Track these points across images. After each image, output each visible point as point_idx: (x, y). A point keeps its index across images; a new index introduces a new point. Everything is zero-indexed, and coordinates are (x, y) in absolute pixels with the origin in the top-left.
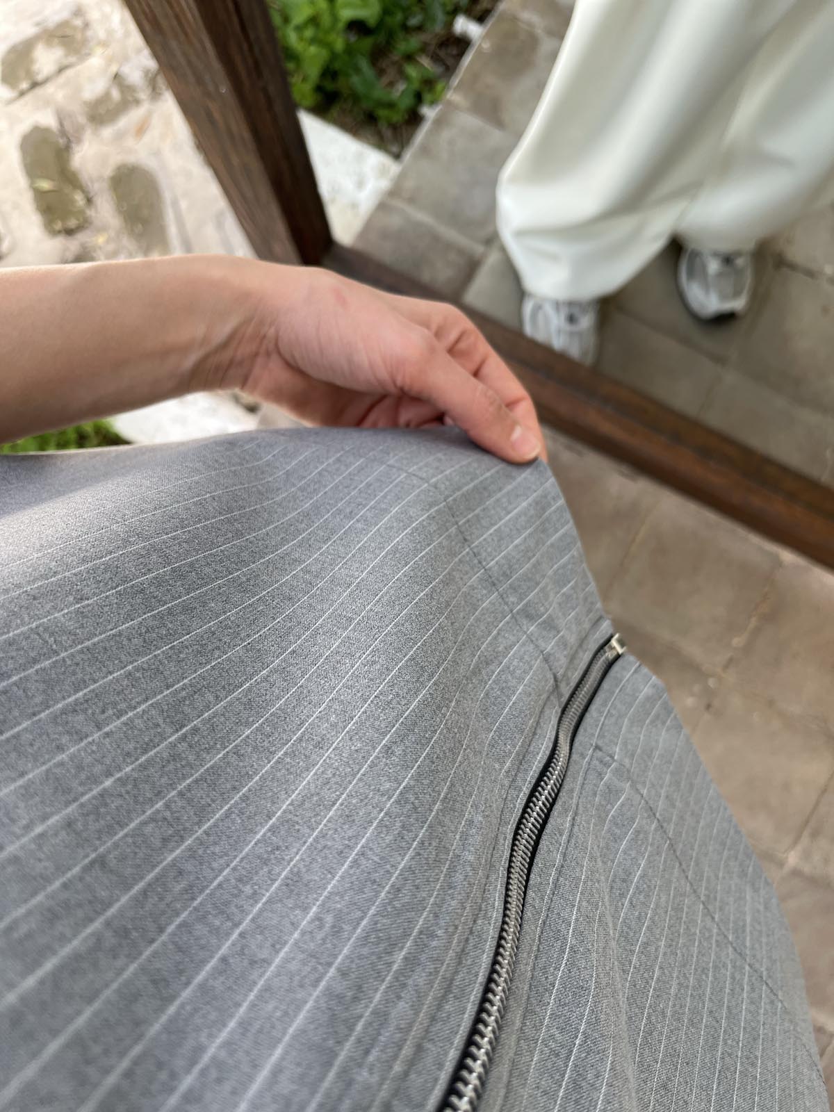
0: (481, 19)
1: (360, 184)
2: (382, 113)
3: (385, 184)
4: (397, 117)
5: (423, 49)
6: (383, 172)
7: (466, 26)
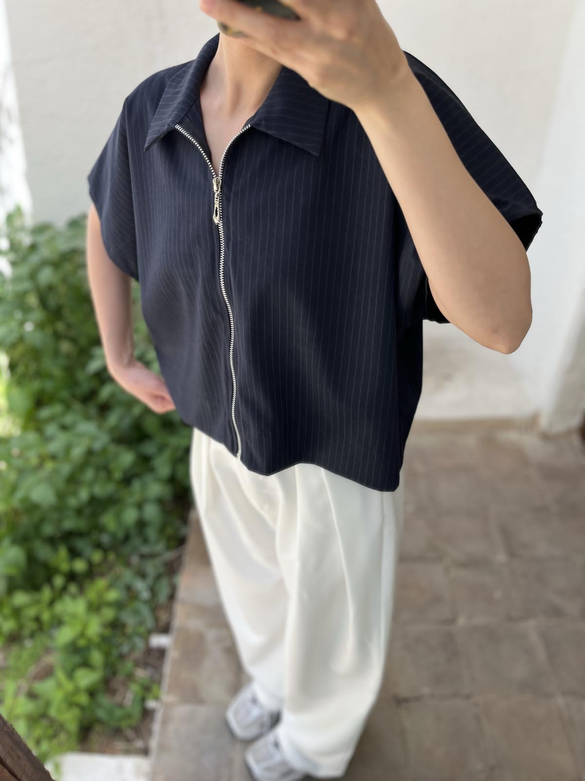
0: (165, 629)
2: (124, 724)
4: (134, 721)
5: (137, 664)
6: (138, 771)
7: (159, 641)
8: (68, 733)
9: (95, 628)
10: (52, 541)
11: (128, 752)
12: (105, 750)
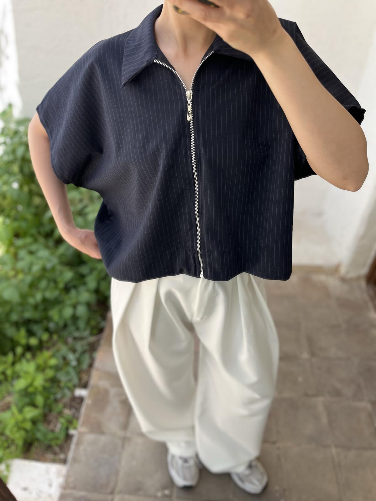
0: (85, 386)
1: (50, 485)
2: (53, 443)
3: (61, 480)
4: (59, 442)
5: (65, 406)
6: (59, 473)
7: (80, 392)
8: (17, 446)
9: (39, 381)
10: (17, 325)
11: (54, 461)
12: (40, 458)
